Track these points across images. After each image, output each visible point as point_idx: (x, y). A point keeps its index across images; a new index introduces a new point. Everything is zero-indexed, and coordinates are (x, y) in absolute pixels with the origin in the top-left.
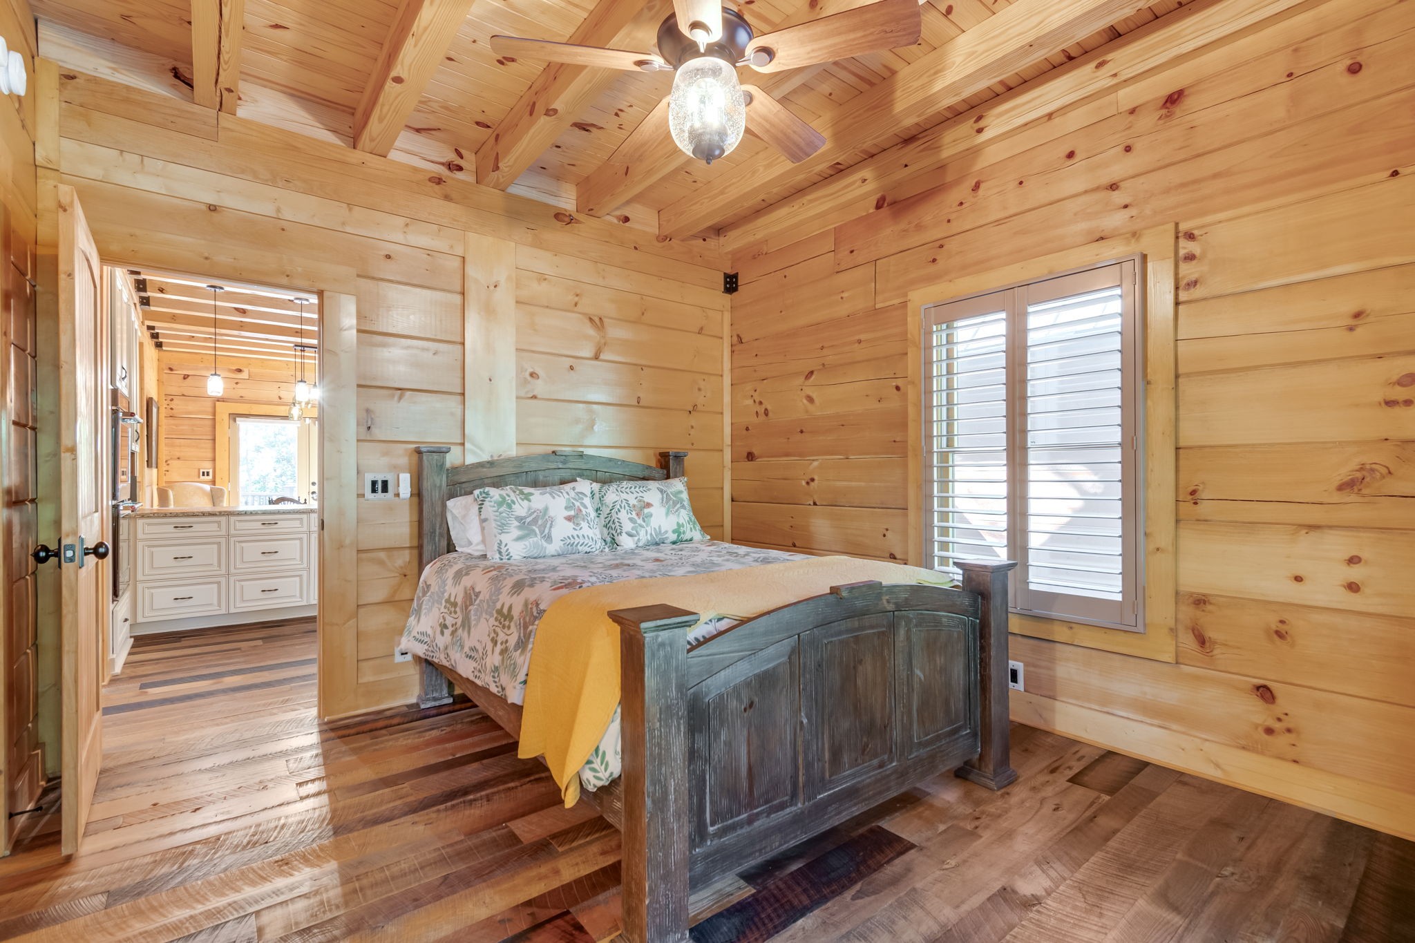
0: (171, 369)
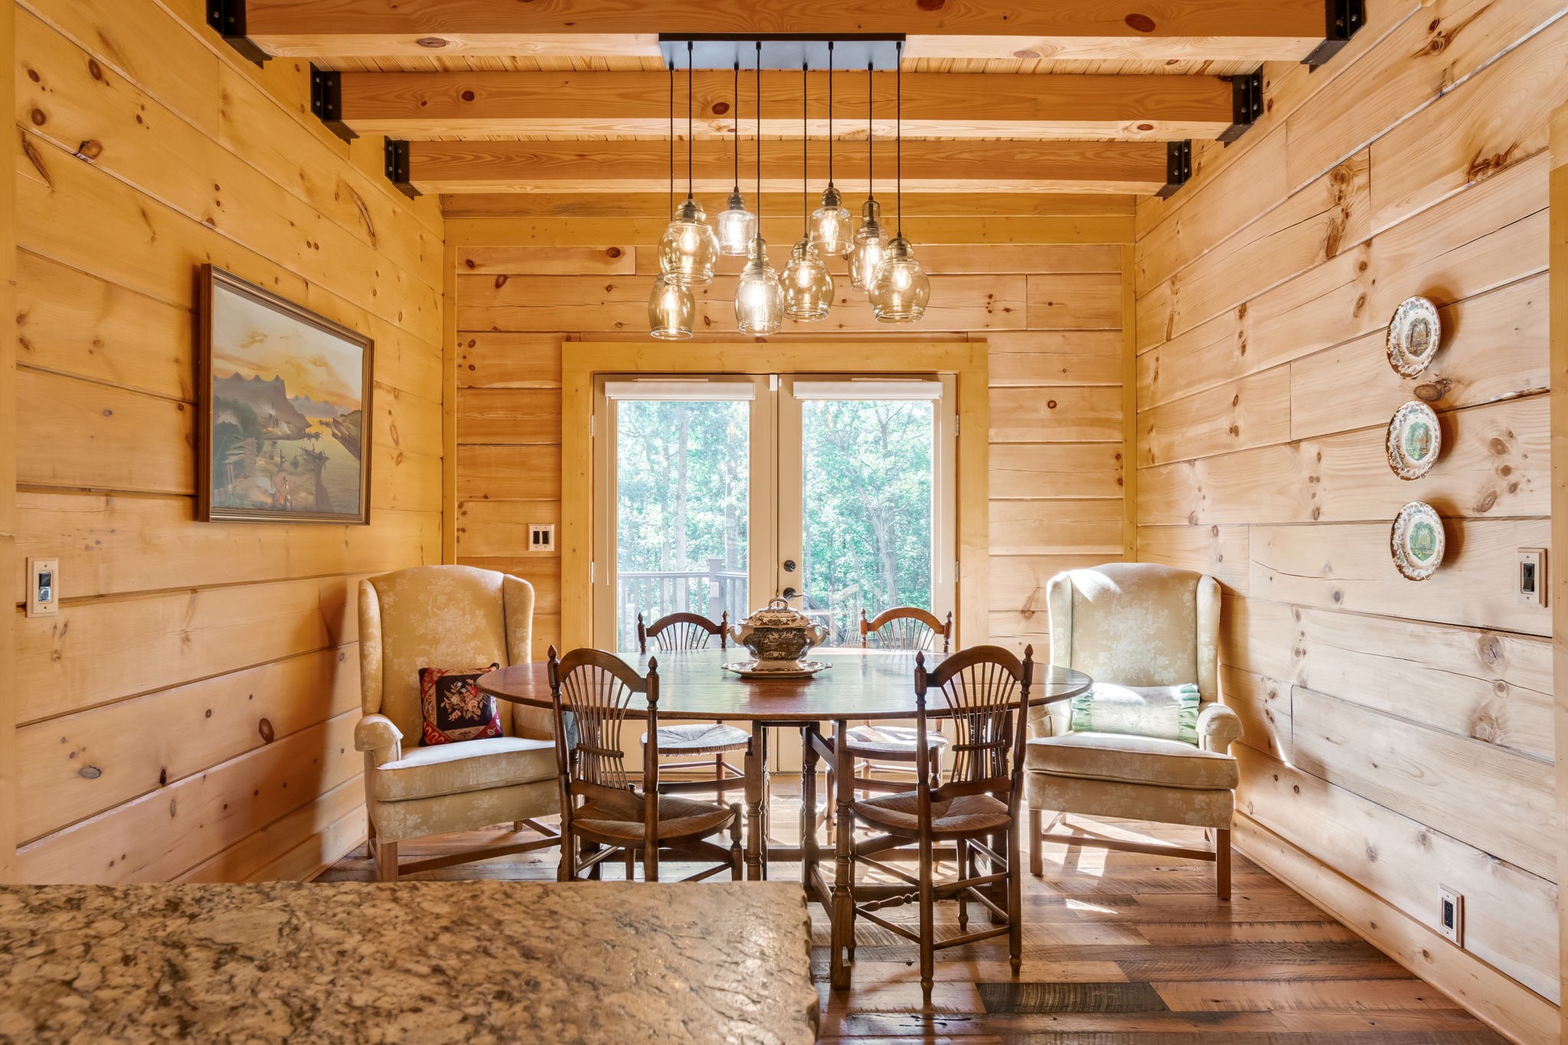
0: (470, 264)
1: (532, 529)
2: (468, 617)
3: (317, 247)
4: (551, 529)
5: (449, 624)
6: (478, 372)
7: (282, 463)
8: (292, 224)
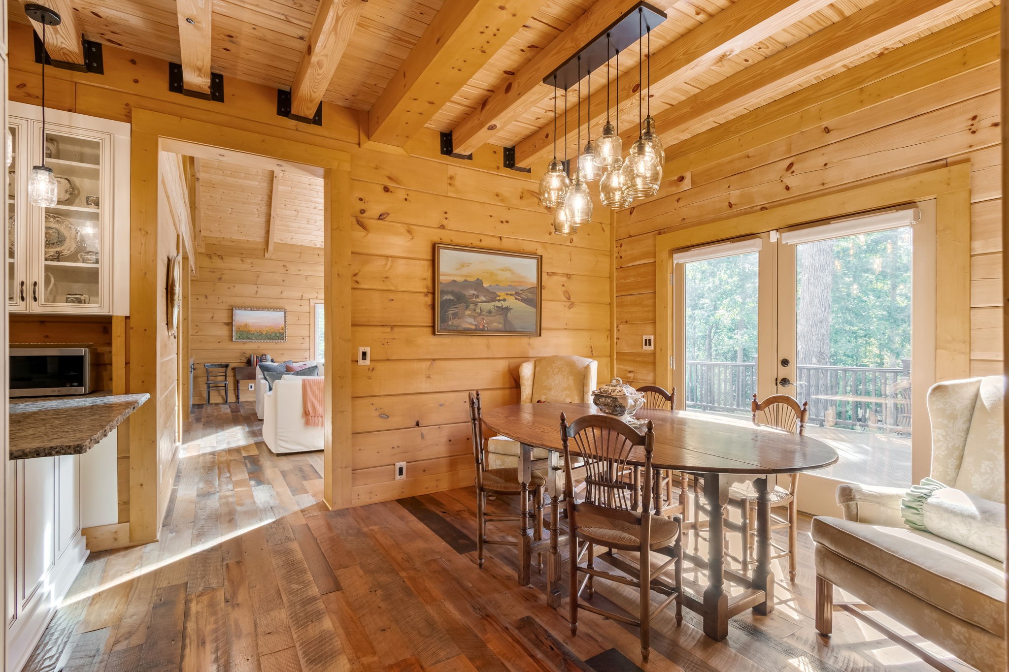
1: (644, 338)
2: (565, 379)
3: (507, 222)
4: (652, 338)
5: (557, 382)
6: (623, 259)
7: (481, 312)
8: (491, 216)
